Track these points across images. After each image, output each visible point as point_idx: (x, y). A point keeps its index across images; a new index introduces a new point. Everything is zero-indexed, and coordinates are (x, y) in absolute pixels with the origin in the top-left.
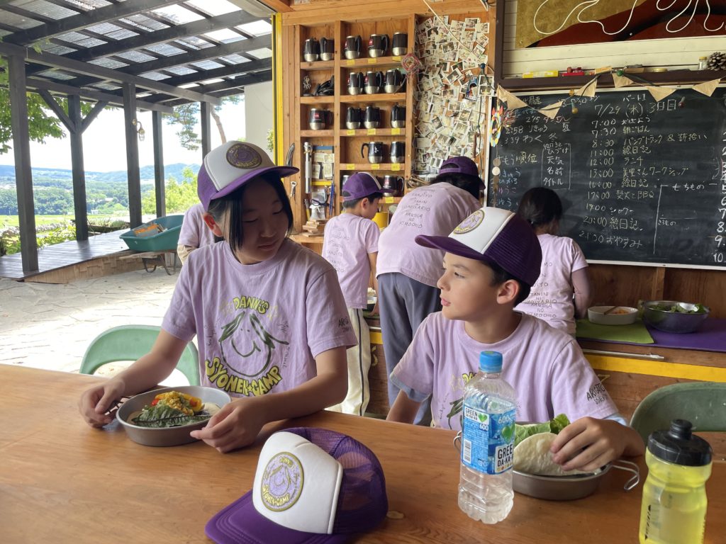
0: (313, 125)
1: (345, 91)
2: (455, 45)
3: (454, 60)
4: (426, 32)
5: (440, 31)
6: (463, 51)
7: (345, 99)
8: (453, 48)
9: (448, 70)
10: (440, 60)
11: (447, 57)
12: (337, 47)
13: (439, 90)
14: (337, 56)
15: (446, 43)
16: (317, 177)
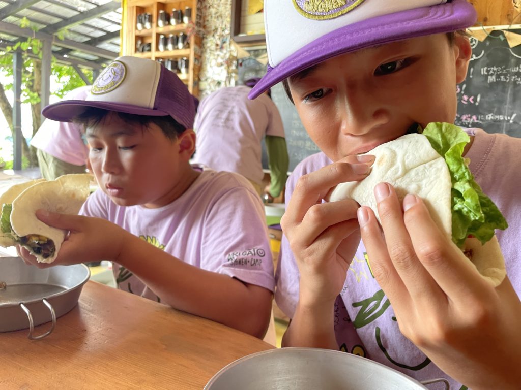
1: (157, 49)
4: (207, 7)
5: (215, 6)
7: (158, 54)
10: (214, 26)
11: (219, 24)
12: (154, 19)
13: (213, 47)
14: (154, 25)
15: (218, 14)
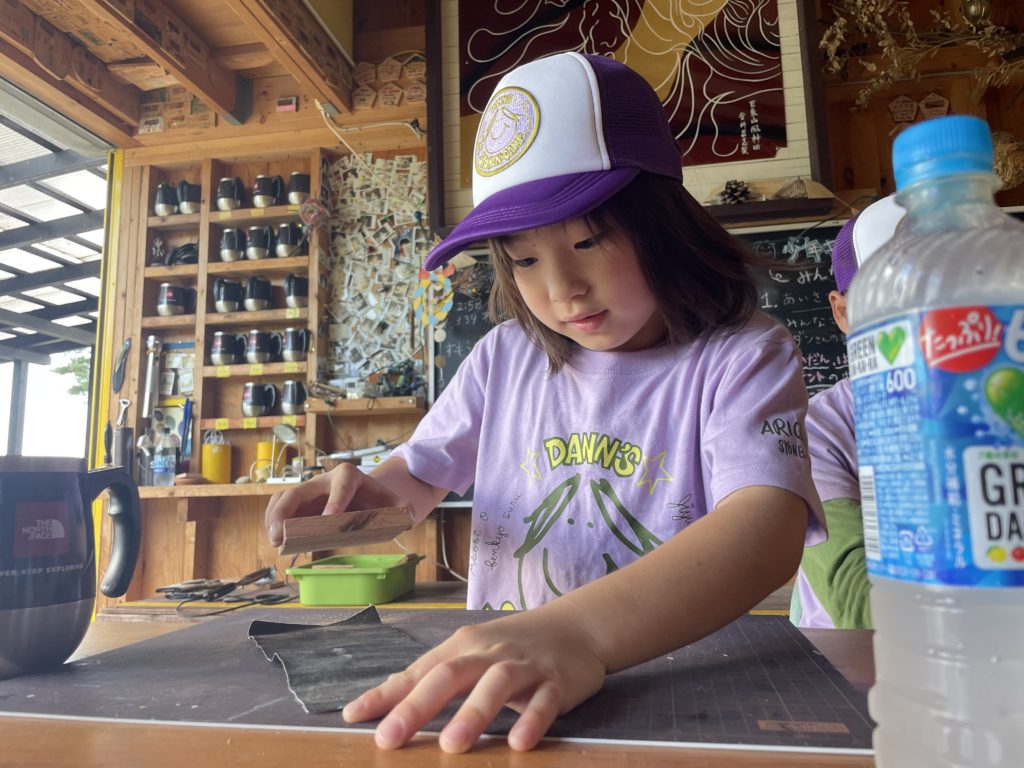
0: (163, 308)
1: (215, 256)
2: (382, 192)
3: (382, 211)
4: (341, 174)
6: (395, 199)
7: (216, 268)
8: (379, 195)
9: (373, 226)
10: (362, 212)
11: (372, 208)
12: (206, 195)
13: (362, 254)
14: (205, 207)
15: (369, 190)
16: (168, 392)
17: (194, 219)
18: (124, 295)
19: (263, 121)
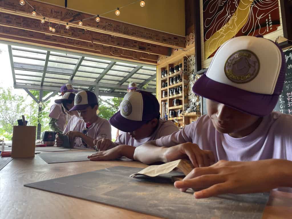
0: (163, 96)
1: (170, 85)
4: (189, 61)
5: (192, 60)
7: (170, 87)
12: (168, 72)
16: (166, 113)
17: (166, 78)
18: (159, 94)
19: (173, 55)
